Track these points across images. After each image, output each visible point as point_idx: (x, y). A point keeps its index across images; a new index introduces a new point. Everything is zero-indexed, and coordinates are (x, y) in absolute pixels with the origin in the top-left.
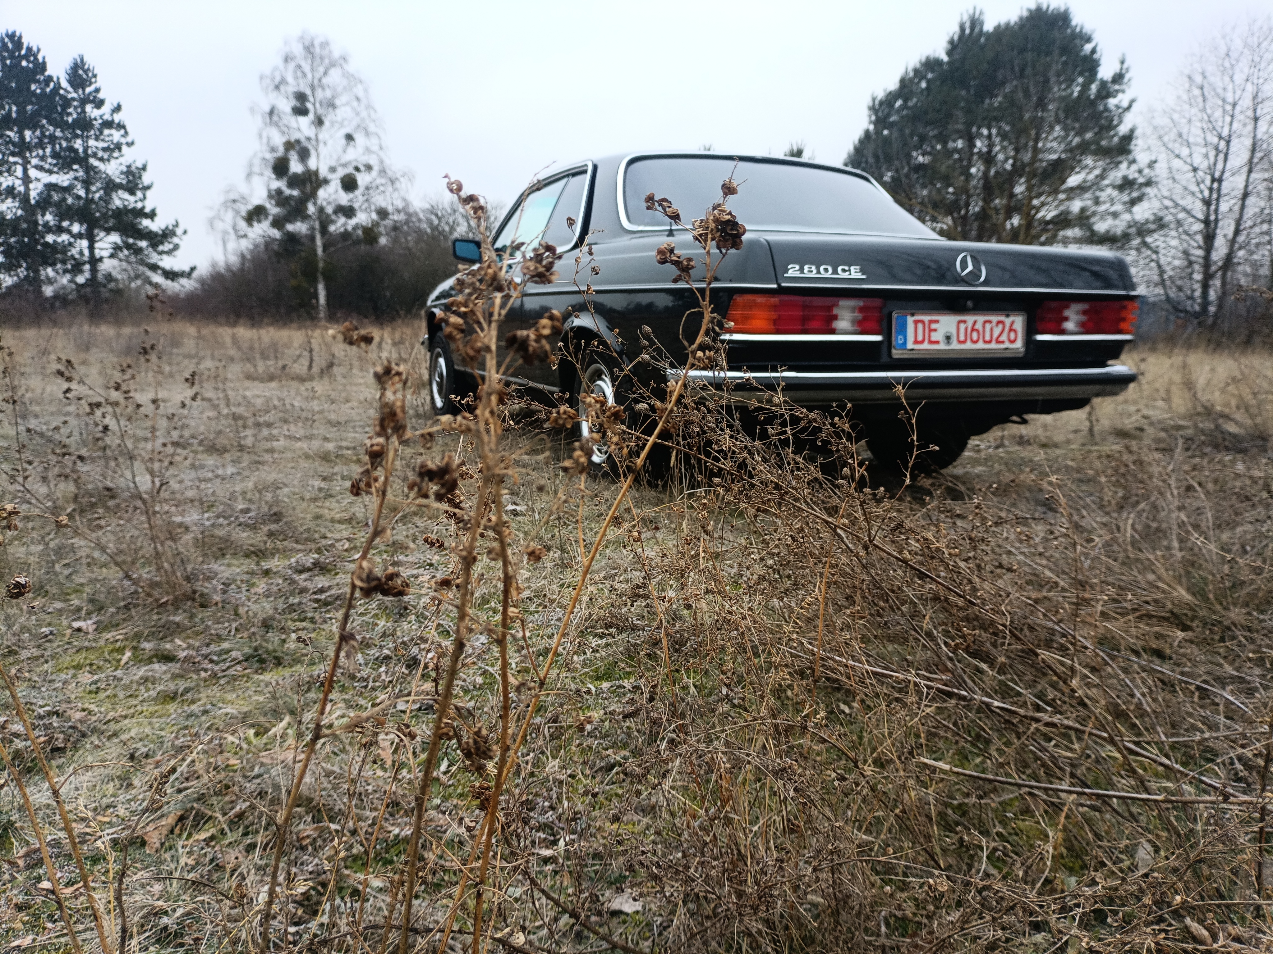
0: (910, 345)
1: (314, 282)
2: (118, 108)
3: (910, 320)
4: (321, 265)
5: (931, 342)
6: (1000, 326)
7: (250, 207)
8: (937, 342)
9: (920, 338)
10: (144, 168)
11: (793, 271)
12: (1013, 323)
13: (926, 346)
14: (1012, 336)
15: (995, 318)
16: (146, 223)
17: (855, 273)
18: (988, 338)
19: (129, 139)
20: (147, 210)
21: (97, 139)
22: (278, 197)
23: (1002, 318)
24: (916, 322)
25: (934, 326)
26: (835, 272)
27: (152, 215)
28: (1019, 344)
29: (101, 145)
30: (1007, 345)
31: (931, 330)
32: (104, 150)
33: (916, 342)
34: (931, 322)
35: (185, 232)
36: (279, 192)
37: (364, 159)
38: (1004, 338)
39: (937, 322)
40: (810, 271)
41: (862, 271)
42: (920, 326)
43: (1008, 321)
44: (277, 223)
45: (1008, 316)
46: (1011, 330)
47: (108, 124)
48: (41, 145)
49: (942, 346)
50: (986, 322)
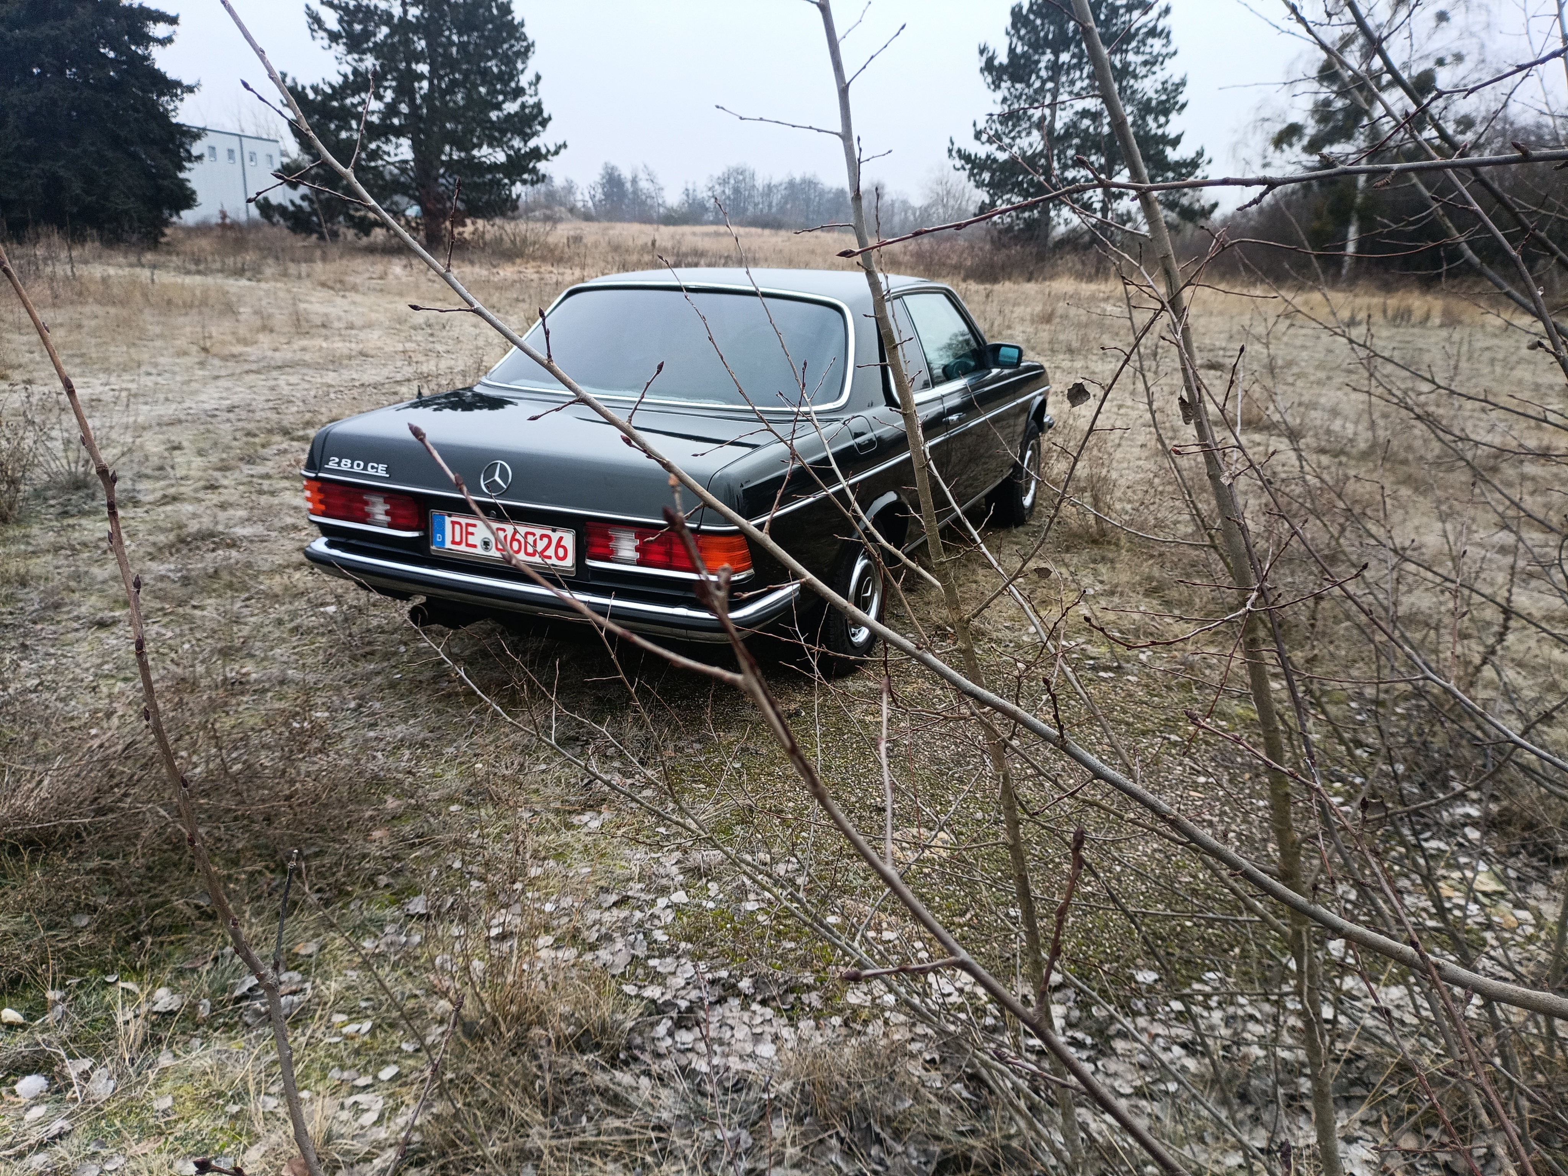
0: (448, 545)
1: (1346, 223)
2: (1167, 11)
3: (448, 520)
4: (1359, 200)
5: (468, 545)
6: (546, 540)
7: (1285, 126)
8: (475, 546)
9: (457, 539)
10: (1183, 83)
11: (332, 465)
12: (561, 538)
13: (463, 548)
14: (561, 552)
15: (539, 532)
16: (1169, 150)
17: (381, 470)
18: (530, 550)
19: (1171, 49)
20: (1172, 136)
21: (1137, 52)
22: (1322, 111)
23: (549, 532)
24: (453, 523)
25: (471, 529)
26: (365, 468)
27: (1175, 142)
28: (569, 562)
29: (1141, 58)
30: (554, 561)
31: (468, 533)
32: (1145, 63)
33: (453, 542)
34: (468, 525)
35: (1210, 161)
36: (1327, 103)
37: (1456, 47)
38: (551, 552)
39: (474, 526)
40: (346, 464)
41: (387, 470)
42: (457, 527)
43: (555, 536)
44: (1313, 147)
45: (554, 531)
46: (558, 545)
47: (1153, 33)
48: (1079, 66)
49: (480, 551)
50: (527, 533)
